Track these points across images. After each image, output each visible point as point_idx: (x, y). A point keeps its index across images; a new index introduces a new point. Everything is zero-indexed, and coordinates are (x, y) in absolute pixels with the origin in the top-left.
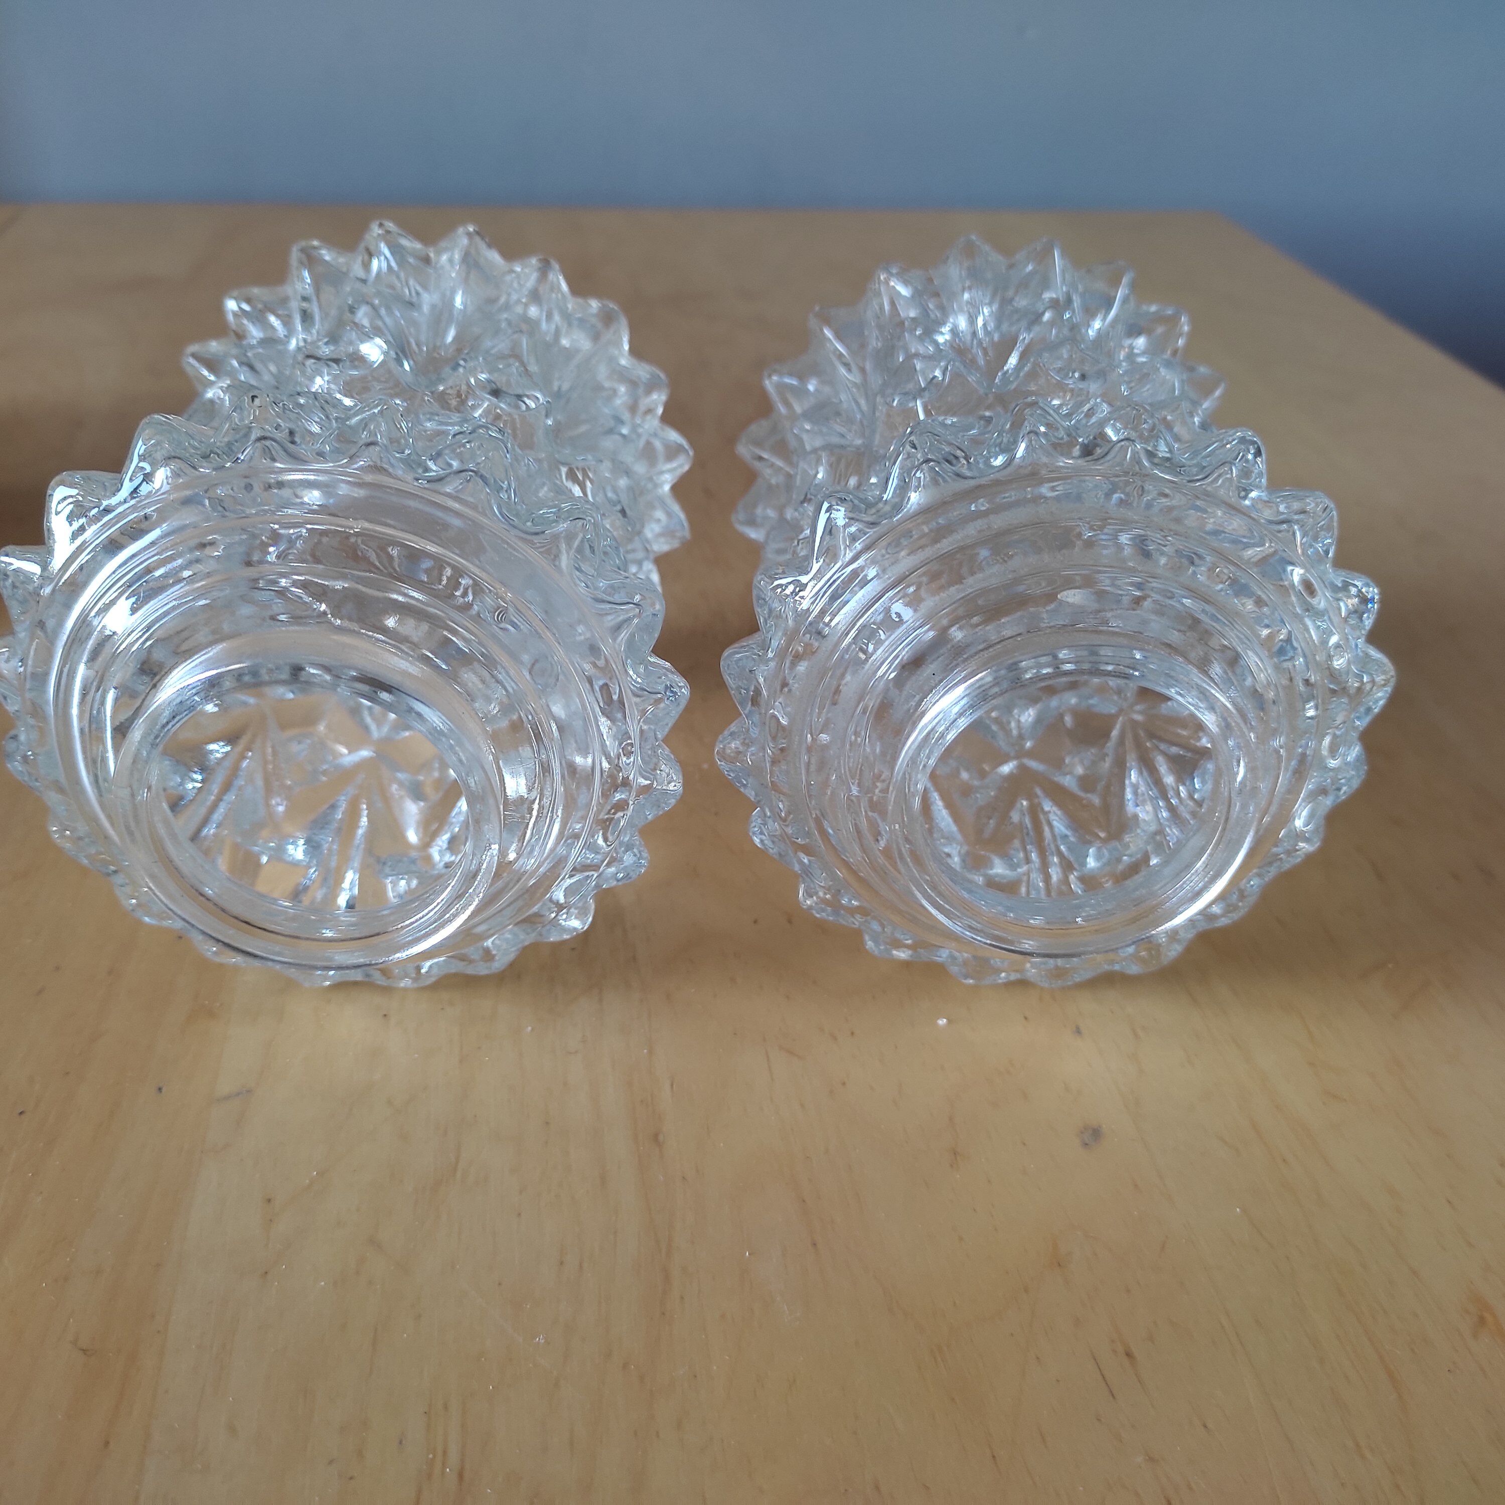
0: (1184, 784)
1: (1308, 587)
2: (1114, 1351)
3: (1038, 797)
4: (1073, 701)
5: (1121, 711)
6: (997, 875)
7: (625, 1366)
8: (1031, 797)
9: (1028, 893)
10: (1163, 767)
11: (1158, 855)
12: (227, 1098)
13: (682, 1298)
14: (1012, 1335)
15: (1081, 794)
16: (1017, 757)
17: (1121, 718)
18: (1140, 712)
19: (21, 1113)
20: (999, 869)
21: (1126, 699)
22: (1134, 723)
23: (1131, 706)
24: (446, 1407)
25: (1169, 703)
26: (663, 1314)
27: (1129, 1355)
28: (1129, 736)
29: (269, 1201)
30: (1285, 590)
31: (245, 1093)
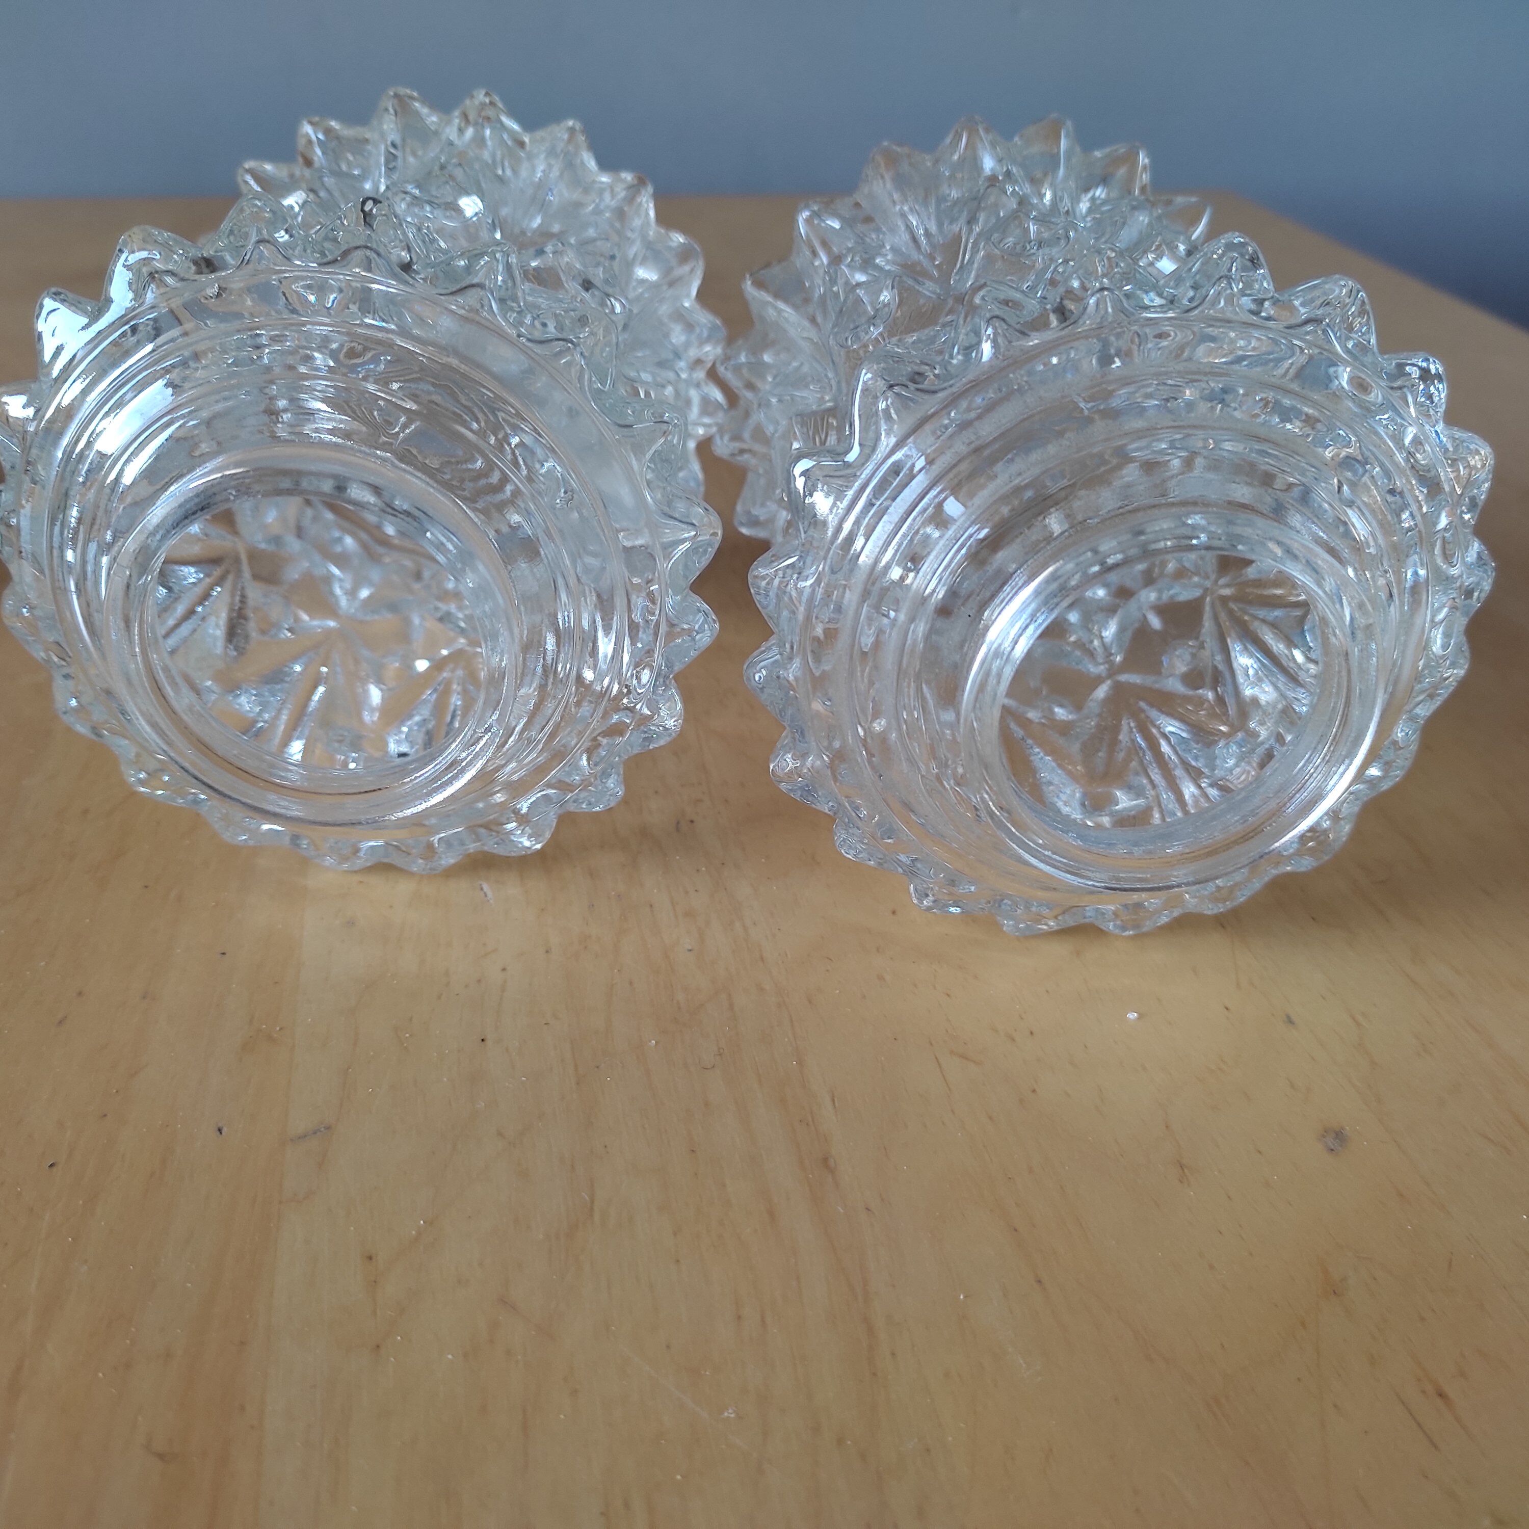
0: (1296, 647)
1: (1361, 386)
2: (1424, 1392)
3: (1143, 711)
4: (1153, 596)
5: (1206, 590)
6: (1125, 809)
7: (840, 1441)
8: (1136, 714)
9: (1163, 819)
10: (1269, 638)
11: (1290, 733)
12: (303, 1137)
13: (893, 1354)
14: (1299, 1379)
15: (1191, 693)
16: (1110, 676)
17: (1208, 599)
18: (1227, 586)
19: (51, 1166)
20: (1124, 801)
21: (1207, 577)
22: (1224, 600)
23: (1216, 581)
24: (627, 1505)
25: (1254, 565)
26: (874, 1374)
27: (1441, 1395)
28: (1223, 616)
29: (370, 1258)
30: (1337, 396)
31: (325, 1130)
